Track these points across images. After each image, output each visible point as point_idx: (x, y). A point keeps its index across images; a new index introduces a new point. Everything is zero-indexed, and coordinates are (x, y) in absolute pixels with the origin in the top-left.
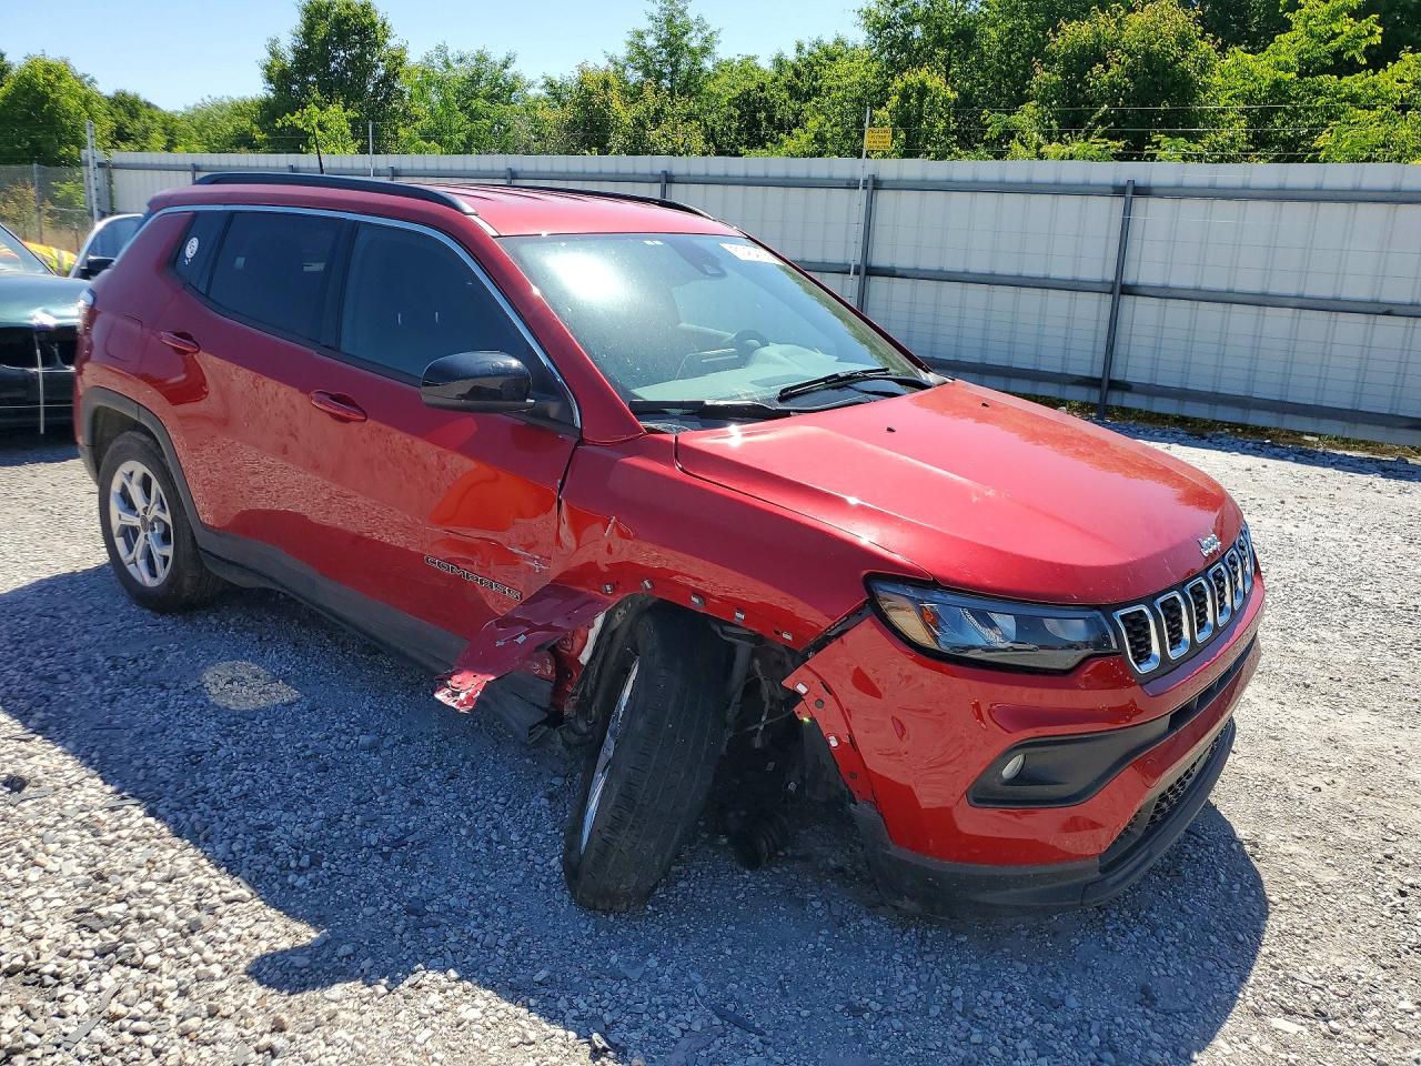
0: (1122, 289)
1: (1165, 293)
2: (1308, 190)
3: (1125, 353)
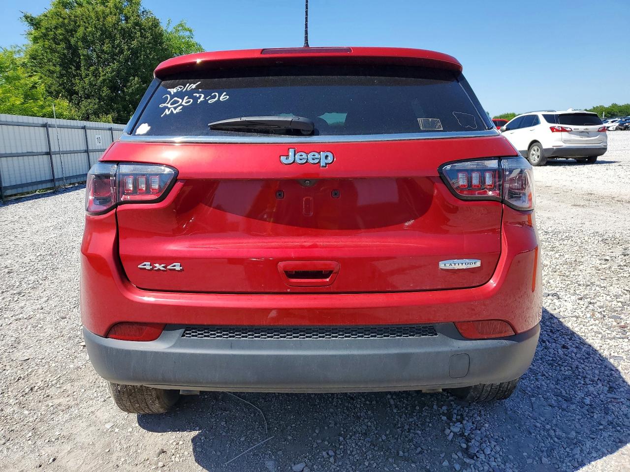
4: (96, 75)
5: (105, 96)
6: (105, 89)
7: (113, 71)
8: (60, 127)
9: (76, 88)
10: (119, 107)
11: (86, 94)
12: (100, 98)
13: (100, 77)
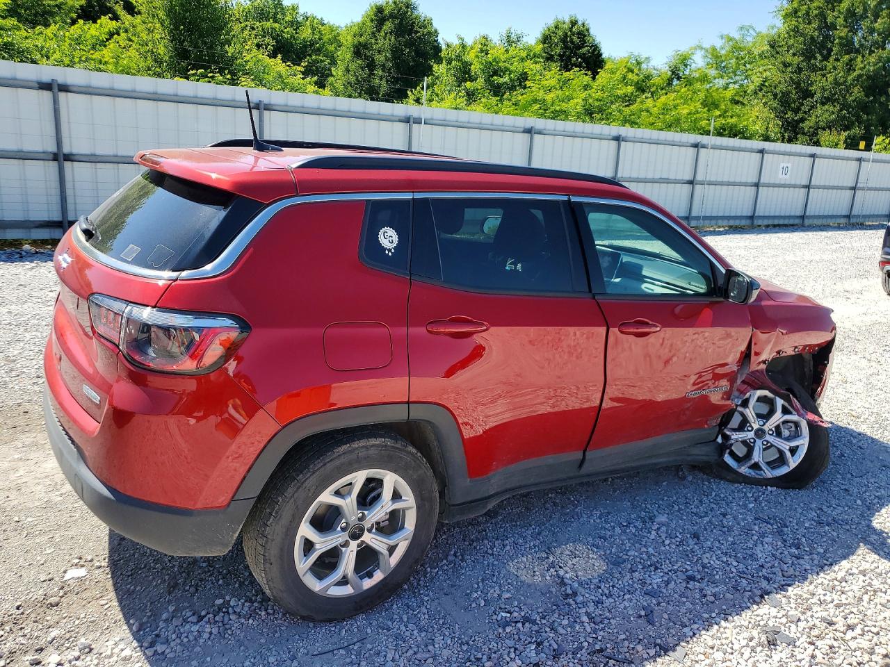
0: (61, 157)
1: (94, 159)
2: (171, 95)
3: (73, 202)
4: (850, 67)
5: (853, 101)
6: (856, 90)
7: (879, 60)
8: (714, 148)
9: (813, 88)
10: (872, 119)
11: (825, 97)
12: (845, 106)
13: (855, 70)
